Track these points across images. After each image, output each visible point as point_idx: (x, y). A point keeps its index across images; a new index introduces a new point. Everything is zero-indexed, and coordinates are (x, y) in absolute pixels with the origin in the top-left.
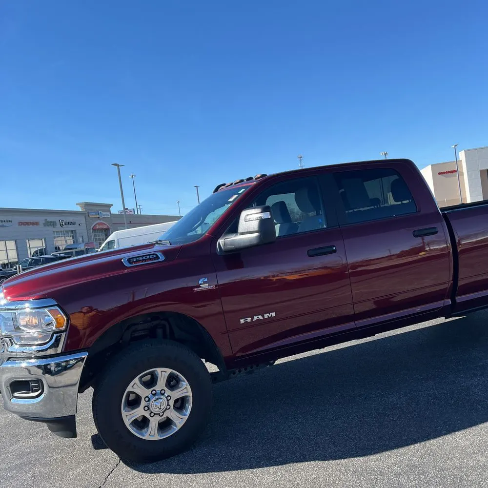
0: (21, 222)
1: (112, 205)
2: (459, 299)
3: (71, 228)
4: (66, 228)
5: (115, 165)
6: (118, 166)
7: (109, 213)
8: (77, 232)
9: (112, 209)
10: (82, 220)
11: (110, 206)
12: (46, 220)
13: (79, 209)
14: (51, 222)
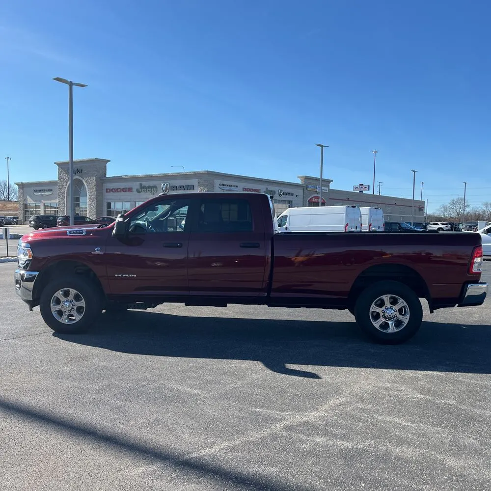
0: (246, 189)
1: (332, 181)
2: (273, 294)
3: (289, 198)
4: (283, 198)
5: (319, 145)
6: (322, 146)
7: (327, 189)
8: (293, 202)
9: (331, 184)
10: (300, 192)
11: (329, 181)
12: (267, 188)
13: (299, 182)
14: (272, 191)
